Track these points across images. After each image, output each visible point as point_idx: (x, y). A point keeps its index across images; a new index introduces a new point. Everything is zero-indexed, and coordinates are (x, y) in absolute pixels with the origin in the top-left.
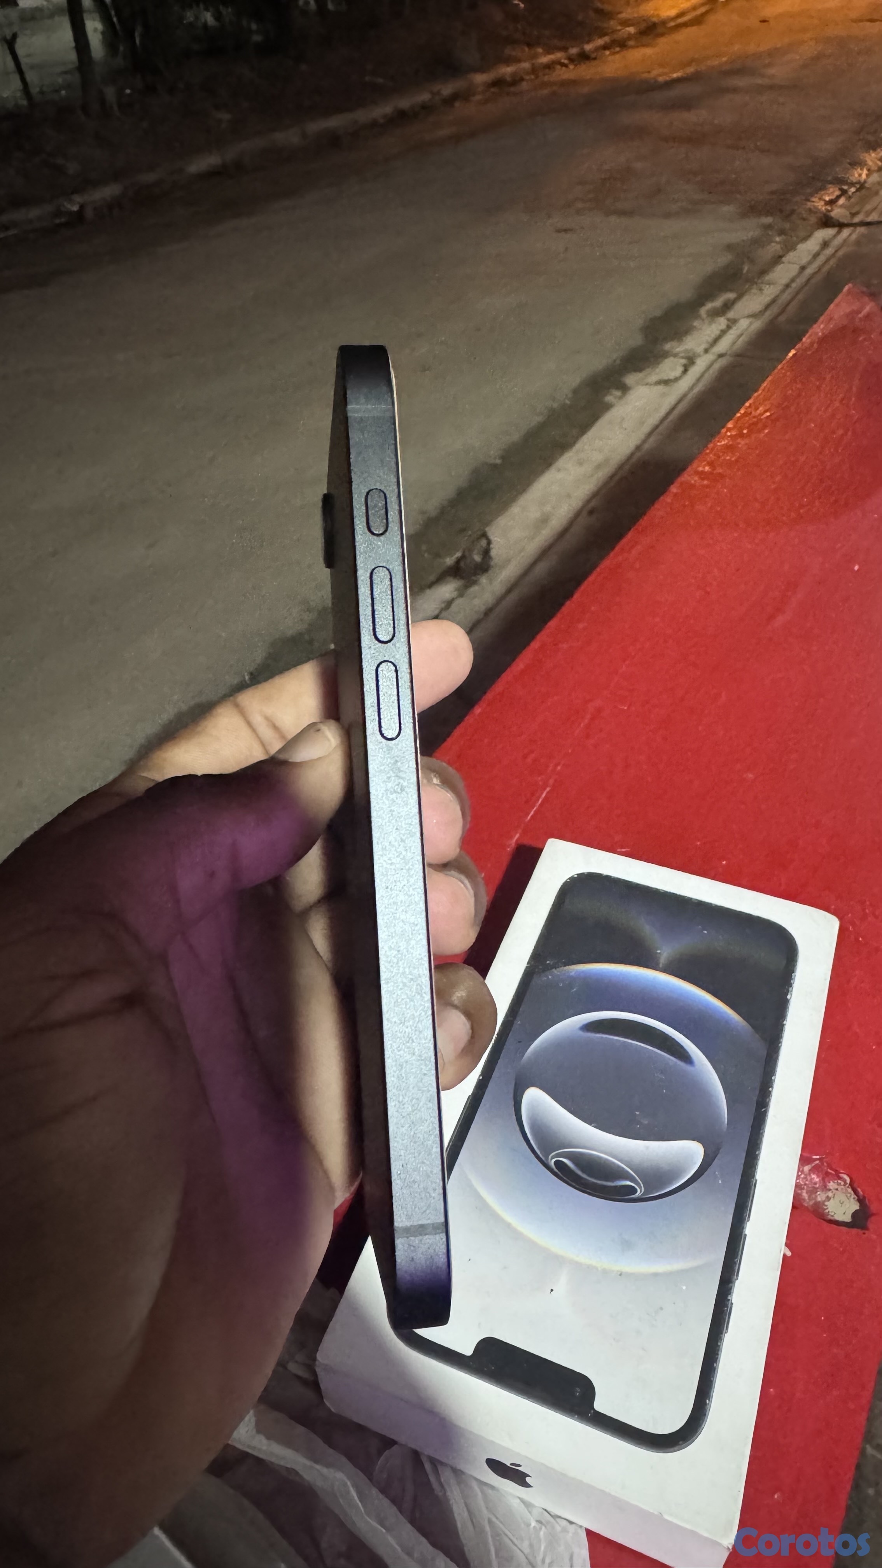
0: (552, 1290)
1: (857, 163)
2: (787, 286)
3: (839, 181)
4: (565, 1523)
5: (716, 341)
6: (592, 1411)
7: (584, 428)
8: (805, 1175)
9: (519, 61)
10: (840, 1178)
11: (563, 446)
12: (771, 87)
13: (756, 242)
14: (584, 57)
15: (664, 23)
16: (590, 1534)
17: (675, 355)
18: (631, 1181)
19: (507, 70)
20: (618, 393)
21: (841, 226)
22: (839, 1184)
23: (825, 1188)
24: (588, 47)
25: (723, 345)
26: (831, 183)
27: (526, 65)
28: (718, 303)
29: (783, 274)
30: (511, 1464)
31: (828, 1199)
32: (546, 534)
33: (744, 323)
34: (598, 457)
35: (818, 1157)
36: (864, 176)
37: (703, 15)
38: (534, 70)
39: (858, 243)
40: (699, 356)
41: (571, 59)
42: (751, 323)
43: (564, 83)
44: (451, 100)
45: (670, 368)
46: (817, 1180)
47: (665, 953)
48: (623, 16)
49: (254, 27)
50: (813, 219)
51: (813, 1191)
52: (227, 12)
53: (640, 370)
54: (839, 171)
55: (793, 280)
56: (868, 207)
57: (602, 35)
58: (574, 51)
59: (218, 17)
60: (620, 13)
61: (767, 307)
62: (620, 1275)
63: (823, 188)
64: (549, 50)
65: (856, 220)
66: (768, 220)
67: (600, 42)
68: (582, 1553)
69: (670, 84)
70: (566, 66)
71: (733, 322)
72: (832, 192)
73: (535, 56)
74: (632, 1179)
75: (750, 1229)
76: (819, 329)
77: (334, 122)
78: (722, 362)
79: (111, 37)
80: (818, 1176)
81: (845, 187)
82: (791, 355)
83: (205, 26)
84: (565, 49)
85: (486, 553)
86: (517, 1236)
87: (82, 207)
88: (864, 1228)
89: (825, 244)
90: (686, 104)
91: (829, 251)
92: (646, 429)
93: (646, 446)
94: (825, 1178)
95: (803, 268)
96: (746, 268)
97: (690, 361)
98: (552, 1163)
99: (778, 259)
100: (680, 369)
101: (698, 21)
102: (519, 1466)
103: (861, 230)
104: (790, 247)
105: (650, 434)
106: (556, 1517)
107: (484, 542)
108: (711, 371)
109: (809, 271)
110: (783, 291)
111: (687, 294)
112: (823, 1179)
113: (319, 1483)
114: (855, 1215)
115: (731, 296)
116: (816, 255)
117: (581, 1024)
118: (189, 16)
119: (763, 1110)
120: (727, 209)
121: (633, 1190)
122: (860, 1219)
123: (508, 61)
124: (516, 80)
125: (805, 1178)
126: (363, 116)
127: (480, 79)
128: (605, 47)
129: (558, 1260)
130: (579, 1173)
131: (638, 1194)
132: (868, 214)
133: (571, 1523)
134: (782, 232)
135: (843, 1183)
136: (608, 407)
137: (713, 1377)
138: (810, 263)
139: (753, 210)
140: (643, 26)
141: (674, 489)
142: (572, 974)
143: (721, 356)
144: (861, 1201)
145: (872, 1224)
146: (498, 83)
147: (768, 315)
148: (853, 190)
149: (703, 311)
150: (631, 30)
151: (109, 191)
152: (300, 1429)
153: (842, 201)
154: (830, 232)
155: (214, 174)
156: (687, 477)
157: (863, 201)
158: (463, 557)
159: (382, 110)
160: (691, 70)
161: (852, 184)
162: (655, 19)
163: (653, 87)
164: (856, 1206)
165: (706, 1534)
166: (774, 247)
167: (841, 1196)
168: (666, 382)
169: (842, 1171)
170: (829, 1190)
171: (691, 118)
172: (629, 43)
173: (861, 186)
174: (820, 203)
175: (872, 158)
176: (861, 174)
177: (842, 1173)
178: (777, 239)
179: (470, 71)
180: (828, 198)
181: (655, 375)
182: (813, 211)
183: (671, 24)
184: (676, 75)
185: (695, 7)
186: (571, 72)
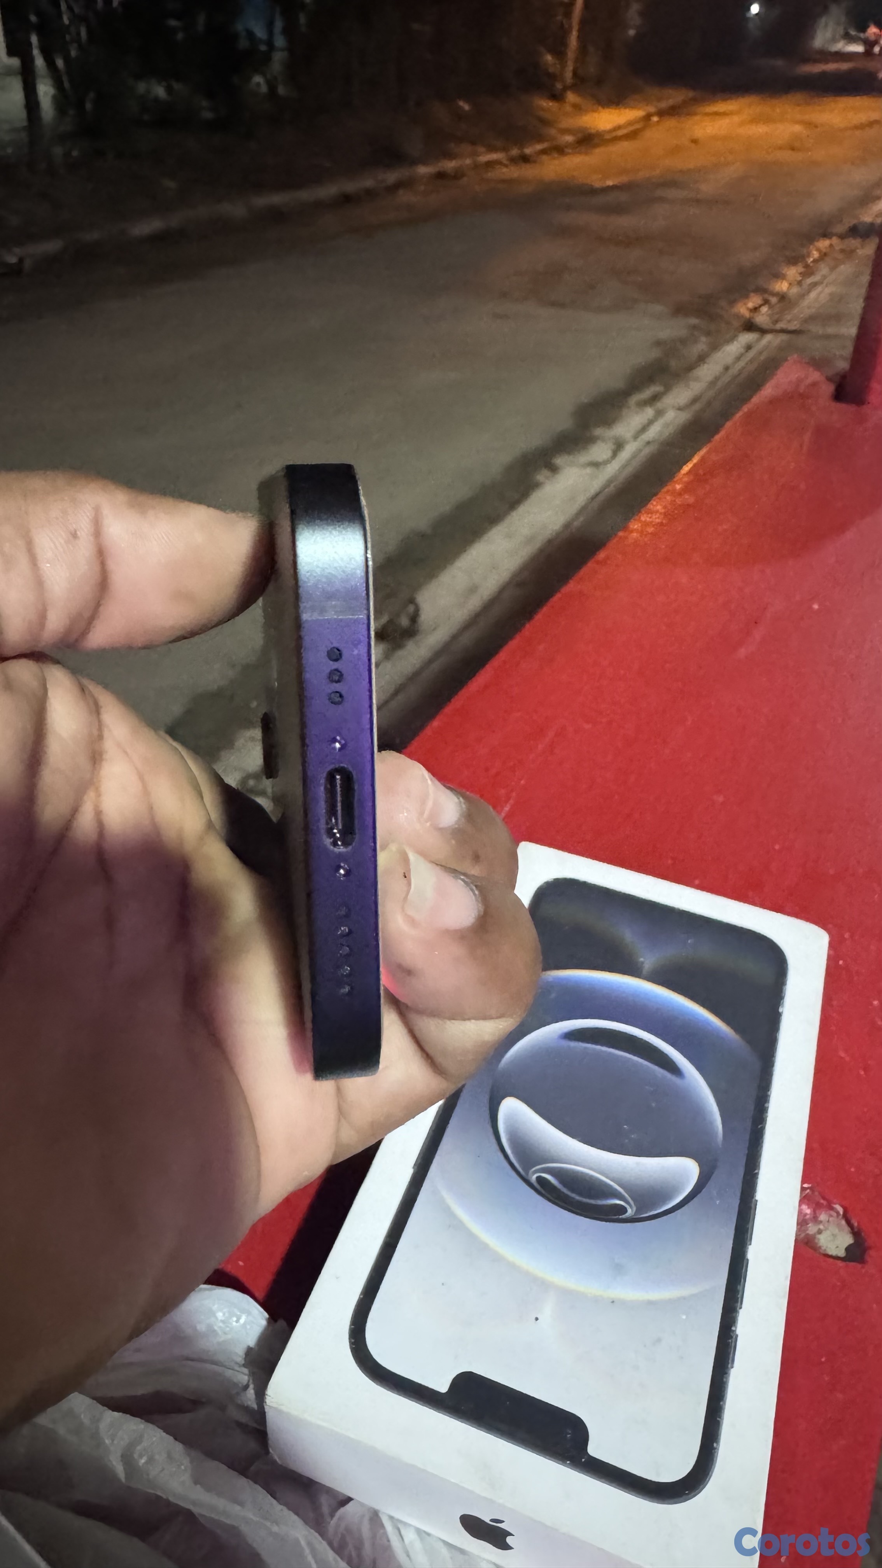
0: (537, 1319)
1: (779, 276)
2: (713, 383)
3: (761, 290)
5: (644, 429)
6: (586, 1457)
7: (514, 505)
9: (460, 157)
10: (832, 1209)
11: (494, 519)
12: (698, 201)
13: (683, 341)
14: (525, 159)
15: (600, 134)
17: (604, 440)
18: (621, 1200)
19: (450, 165)
20: (548, 473)
21: (763, 331)
22: (831, 1216)
23: (815, 1219)
24: (528, 151)
25: (653, 432)
26: (754, 291)
27: (468, 161)
28: (647, 394)
29: (708, 372)
30: (491, 1520)
31: (820, 1232)
32: (475, 603)
33: (670, 415)
34: (526, 531)
35: (809, 1186)
36: (785, 288)
37: (639, 130)
38: (476, 167)
39: (781, 349)
40: (627, 442)
41: (512, 160)
42: (678, 415)
43: (504, 182)
44: (398, 185)
45: (600, 451)
46: (808, 1211)
47: (648, 961)
48: (561, 125)
49: (204, 103)
50: (736, 324)
51: (803, 1223)
52: (178, 87)
53: (569, 453)
54: (761, 282)
55: (717, 379)
56: (789, 316)
57: (540, 138)
58: (515, 152)
59: (169, 90)
60: (560, 121)
61: (695, 400)
62: (613, 1302)
63: (744, 295)
64: (492, 149)
65: (779, 326)
66: (694, 321)
67: (539, 147)
69: (605, 190)
70: (506, 166)
71: (660, 413)
72: (754, 301)
73: (475, 154)
74: (621, 1197)
75: (753, 1253)
77: (277, 199)
78: (650, 449)
79: (61, 102)
80: (808, 1207)
81: (767, 296)
83: (156, 100)
84: (505, 149)
85: (414, 618)
86: (497, 1259)
87: (21, 260)
88: (861, 1260)
89: (749, 347)
90: (619, 209)
91: (751, 354)
92: (577, 507)
93: (576, 524)
94: (817, 1209)
95: (727, 368)
96: (672, 364)
97: (619, 446)
98: (533, 1178)
99: (702, 359)
100: (609, 454)
101: (633, 135)
102: (500, 1522)
103: (784, 337)
104: (715, 347)
105: (578, 514)
107: (411, 608)
108: (637, 457)
109: (734, 371)
110: (708, 388)
111: (618, 383)
112: (814, 1211)
114: (849, 1248)
115: (660, 388)
116: (738, 359)
117: (560, 1032)
118: (141, 87)
119: (761, 1128)
120: (658, 308)
121: (624, 1210)
122: (856, 1253)
123: (450, 156)
124: (457, 175)
126: (305, 195)
127: (423, 170)
128: (544, 152)
129: (545, 1286)
130: (565, 1190)
131: (630, 1212)
132: (789, 322)
134: (708, 334)
135: (835, 1214)
136: (537, 485)
137: (720, 1417)
138: (734, 363)
139: (680, 310)
140: (580, 135)
142: (550, 979)
143: (648, 443)
144: (855, 1233)
145: (872, 1255)
146: (440, 176)
147: (697, 406)
148: (774, 299)
149: (633, 401)
150: (569, 138)
151: (52, 246)
153: (764, 309)
154: (753, 336)
155: (159, 239)
157: (784, 310)
158: (390, 622)
159: (328, 191)
160: (624, 179)
161: (773, 294)
162: (591, 131)
164: (848, 1240)
166: (702, 345)
167: (833, 1229)
168: (596, 465)
169: (835, 1201)
170: (821, 1222)
171: (624, 222)
172: (567, 150)
173: (782, 297)
174: (743, 309)
175: (793, 272)
176: (782, 286)
177: (835, 1204)
178: (703, 339)
179: (414, 162)
180: (751, 305)
181: (584, 458)
182: (738, 316)
183: (607, 137)
184: (610, 183)
185: (630, 123)
186: (513, 172)
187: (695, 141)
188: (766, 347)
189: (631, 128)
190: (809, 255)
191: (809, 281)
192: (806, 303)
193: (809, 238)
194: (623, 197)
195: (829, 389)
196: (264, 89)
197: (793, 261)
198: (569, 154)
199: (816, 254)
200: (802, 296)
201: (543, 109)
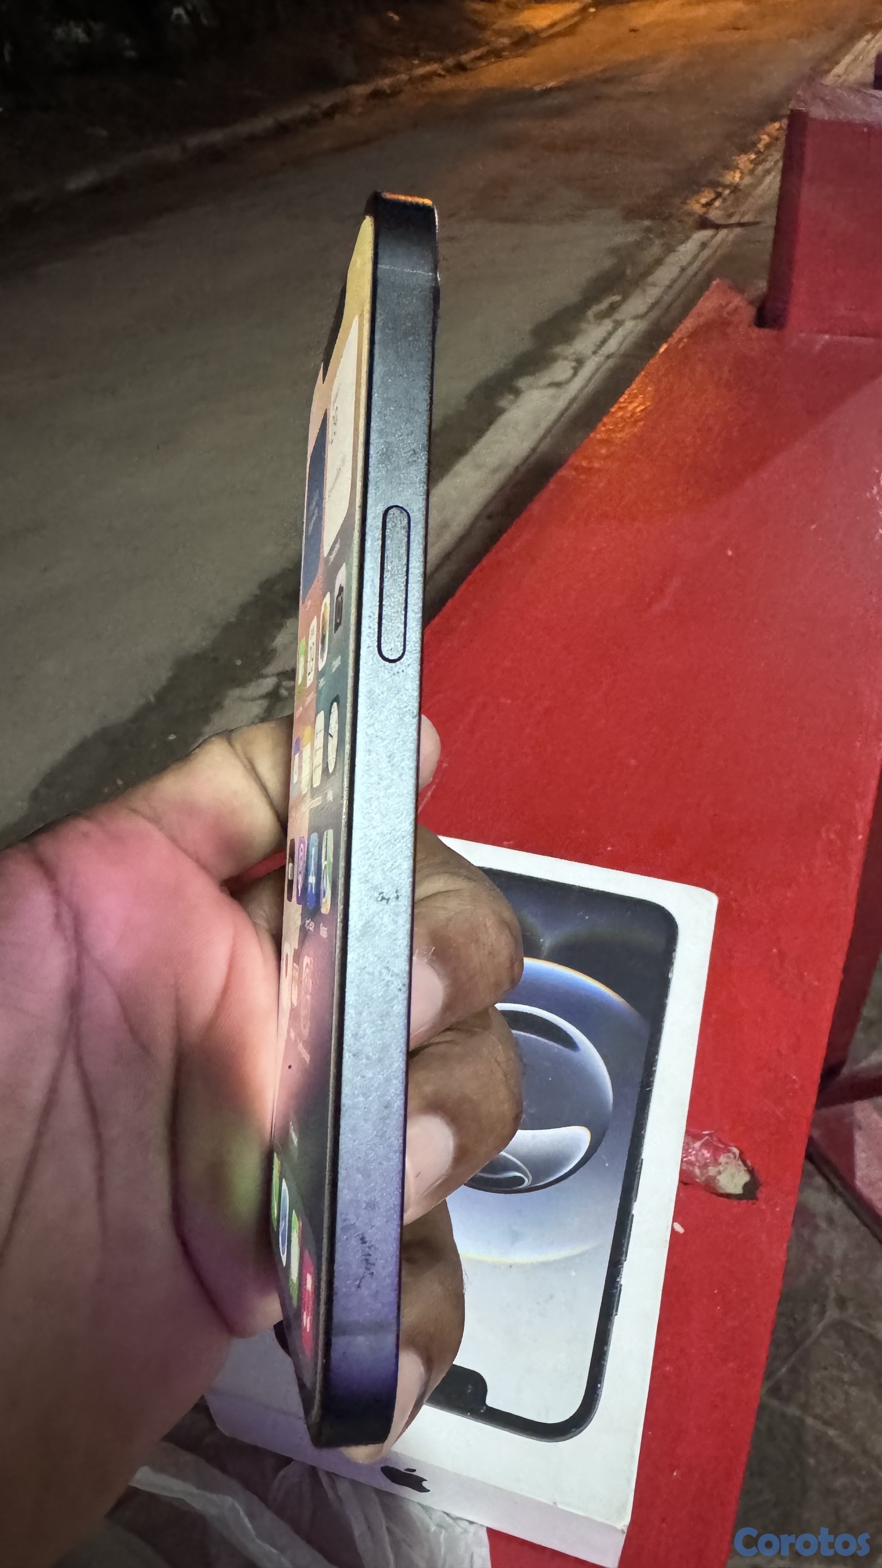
1: (730, 167)
2: (670, 287)
3: (714, 184)
4: (465, 1524)
5: (604, 342)
6: (485, 1407)
7: (479, 433)
8: (696, 1151)
9: (395, 72)
10: (729, 1151)
12: (641, 95)
13: (639, 245)
14: (461, 68)
15: (537, 33)
16: (493, 1534)
17: (566, 358)
18: (519, 1172)
19: (385, 83)
20: (511, 397)
21: (717, 227)
22: (729, 1157)
23: (716, 1163)
24: (465, 58)
25: (612, 345)
26: (706, 186)
27: (404, 77)
28: (604, 305)
29: (665, 274)
30: (406, 1470)
31: (719, 1173)
32: (447, 539)
33: (629, 325)
34: (492, 461)
35: (707, 1132)
36: (737, 179)
37: (576, 25)
38: (411, 80)
39: (735, 243)
40: (589, 358)
41: (448, 70)
42: (636, 325)
43: (443, 95)
44: (330, 113)
45: (561, 370)
46: (708, 1155)
47: (547, 941)
48: (496, 27)
49: (127, 42)
50: (690, 221)
51: (705, 1166)
52: (97, 27)
53: (532, 373)
54: (712, 176)
55: (674, 281)
56: (743, 208)
57: (477, 44)
58: (450, 62)
59: (89, 32)
60: (494, 23)
61: (651, 308)
62: (511, 1267)
63: (697, 192)
64: (428, 60)
65: (733, 220)
66: (647, 223)
67: (476, 53)
68: (482, 1553)
69: (548, 92)
70: (443, 76)
71: (618, 324)
72: (707, 195)
73: (413, 68)
74: (518, 1169)
75: (637, 1209)
76: (688, 324)
77: (216, 136)
78: (610, 363)
80: (709, 1152)
81: (720, 190)
82: (662, 350)
83: (77, 43)
84: (441, 60)
88: (755, 1199)
89: (704, 245)
90: (562, 112)
91: (707, 253)
92: (541, 431)
93: (544, 447)
94: (716, 1152)
95: (683, 269)
96: (628, 272)
97: (580, 362)
99: (658, 262)
100: (570, 372)
101: (570, 31)
102: (414, 1470)
103: (738, 230)
104: (670, 249)
105: (544, 437)
106: (456, 1519)
108: (600, 373)
109: (690, 271)
110: (665, 292)
111: (572, 297)
112: (714, 1154)
113: (211, 1511)
114: (746, 1186)
115: (617, 298)
116: (696, 257)
118: (59, 32)
119: (648, 1089)
120: (609, 213)
121: (521, 1181)
122: (750, 1191)
123: (386, 73)
124: (395, 92)
125: (696, 1155)
126: (244, 128)
127: (360, 90)
128: (480, 58)
131: (527, 1183)
132: (743, 215)
133: (471, 1523)
134: (662, 234)
135: (732, 1156)
136: (501, 411)
137: (605, 1361)
138: (691, 263)
139: (631, 214)
140: (516, 36)
141: (551, 485)
143: (608, 357)
144: (751, 1171)
145: (762, 1193)
146: (377, 95)
147: (654, 314)
148: (727, 192)
149: (590, 313)
150: (506, 41)
152: (188, 1457)
153: (717, 203)
154: (708, 233)
155: (95, 190)
156: (563, 472)
157: (737, 203)
159: (265, 122)
160: (565, 79)
161: (726, 187)
162: (528, 30)
163: (529, 95)
164: (745, 1178)
165: (599, 1519)
166: (656, 249)
167: (731, 1169)
168: (558, 385)
169: (731, 1144)
170: (720, 1164)
171: (566, 126)
172: (505, 53)
173: (735, 189)
174: (696, 206)
175: (744, 161)
176: (735, 177)
177: (731, 1146)
178: (657, 242)
179: (349, 82)
180: (703, 201)
181: (546, 378)
182: (690, 214)
183: (544, 35)
184: (551, 84)
185: (566, 18)
186: (448, 83)
187: (634, 30)
188: (723, 241)
189: (568, 24)
190: (760, 140)
191: (760, 168)
192: (759, 191)
193: (759, 124)
194: (564, 98)
195: (750, 313)
196: (185, 18)
197: (744, 149)
198: (507, 58)
199: (766, 138)
200: (754, 186)
201: (475, 12)
